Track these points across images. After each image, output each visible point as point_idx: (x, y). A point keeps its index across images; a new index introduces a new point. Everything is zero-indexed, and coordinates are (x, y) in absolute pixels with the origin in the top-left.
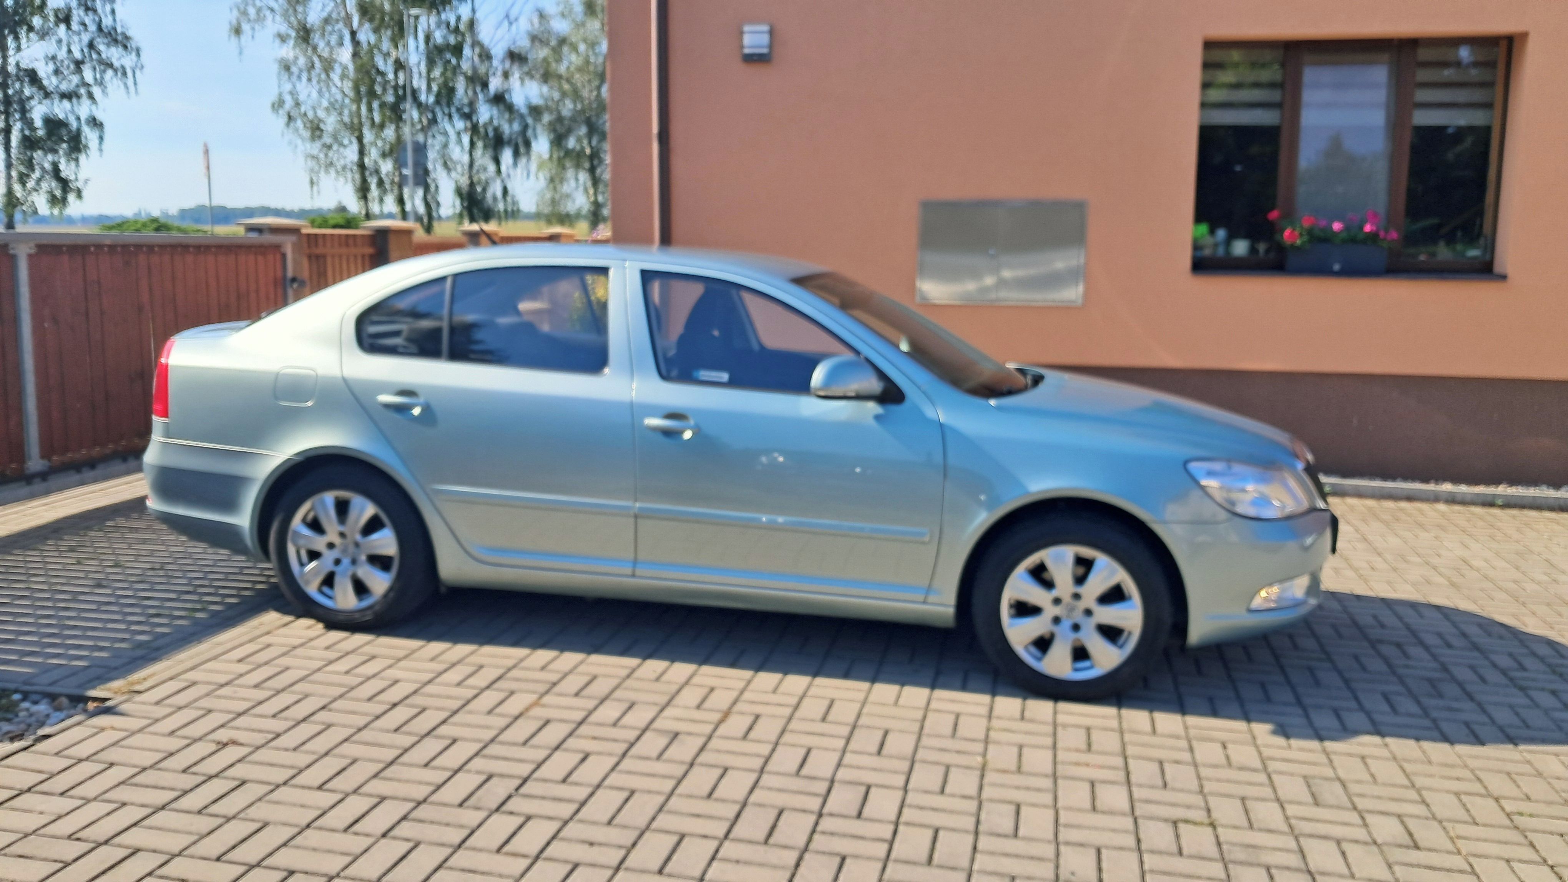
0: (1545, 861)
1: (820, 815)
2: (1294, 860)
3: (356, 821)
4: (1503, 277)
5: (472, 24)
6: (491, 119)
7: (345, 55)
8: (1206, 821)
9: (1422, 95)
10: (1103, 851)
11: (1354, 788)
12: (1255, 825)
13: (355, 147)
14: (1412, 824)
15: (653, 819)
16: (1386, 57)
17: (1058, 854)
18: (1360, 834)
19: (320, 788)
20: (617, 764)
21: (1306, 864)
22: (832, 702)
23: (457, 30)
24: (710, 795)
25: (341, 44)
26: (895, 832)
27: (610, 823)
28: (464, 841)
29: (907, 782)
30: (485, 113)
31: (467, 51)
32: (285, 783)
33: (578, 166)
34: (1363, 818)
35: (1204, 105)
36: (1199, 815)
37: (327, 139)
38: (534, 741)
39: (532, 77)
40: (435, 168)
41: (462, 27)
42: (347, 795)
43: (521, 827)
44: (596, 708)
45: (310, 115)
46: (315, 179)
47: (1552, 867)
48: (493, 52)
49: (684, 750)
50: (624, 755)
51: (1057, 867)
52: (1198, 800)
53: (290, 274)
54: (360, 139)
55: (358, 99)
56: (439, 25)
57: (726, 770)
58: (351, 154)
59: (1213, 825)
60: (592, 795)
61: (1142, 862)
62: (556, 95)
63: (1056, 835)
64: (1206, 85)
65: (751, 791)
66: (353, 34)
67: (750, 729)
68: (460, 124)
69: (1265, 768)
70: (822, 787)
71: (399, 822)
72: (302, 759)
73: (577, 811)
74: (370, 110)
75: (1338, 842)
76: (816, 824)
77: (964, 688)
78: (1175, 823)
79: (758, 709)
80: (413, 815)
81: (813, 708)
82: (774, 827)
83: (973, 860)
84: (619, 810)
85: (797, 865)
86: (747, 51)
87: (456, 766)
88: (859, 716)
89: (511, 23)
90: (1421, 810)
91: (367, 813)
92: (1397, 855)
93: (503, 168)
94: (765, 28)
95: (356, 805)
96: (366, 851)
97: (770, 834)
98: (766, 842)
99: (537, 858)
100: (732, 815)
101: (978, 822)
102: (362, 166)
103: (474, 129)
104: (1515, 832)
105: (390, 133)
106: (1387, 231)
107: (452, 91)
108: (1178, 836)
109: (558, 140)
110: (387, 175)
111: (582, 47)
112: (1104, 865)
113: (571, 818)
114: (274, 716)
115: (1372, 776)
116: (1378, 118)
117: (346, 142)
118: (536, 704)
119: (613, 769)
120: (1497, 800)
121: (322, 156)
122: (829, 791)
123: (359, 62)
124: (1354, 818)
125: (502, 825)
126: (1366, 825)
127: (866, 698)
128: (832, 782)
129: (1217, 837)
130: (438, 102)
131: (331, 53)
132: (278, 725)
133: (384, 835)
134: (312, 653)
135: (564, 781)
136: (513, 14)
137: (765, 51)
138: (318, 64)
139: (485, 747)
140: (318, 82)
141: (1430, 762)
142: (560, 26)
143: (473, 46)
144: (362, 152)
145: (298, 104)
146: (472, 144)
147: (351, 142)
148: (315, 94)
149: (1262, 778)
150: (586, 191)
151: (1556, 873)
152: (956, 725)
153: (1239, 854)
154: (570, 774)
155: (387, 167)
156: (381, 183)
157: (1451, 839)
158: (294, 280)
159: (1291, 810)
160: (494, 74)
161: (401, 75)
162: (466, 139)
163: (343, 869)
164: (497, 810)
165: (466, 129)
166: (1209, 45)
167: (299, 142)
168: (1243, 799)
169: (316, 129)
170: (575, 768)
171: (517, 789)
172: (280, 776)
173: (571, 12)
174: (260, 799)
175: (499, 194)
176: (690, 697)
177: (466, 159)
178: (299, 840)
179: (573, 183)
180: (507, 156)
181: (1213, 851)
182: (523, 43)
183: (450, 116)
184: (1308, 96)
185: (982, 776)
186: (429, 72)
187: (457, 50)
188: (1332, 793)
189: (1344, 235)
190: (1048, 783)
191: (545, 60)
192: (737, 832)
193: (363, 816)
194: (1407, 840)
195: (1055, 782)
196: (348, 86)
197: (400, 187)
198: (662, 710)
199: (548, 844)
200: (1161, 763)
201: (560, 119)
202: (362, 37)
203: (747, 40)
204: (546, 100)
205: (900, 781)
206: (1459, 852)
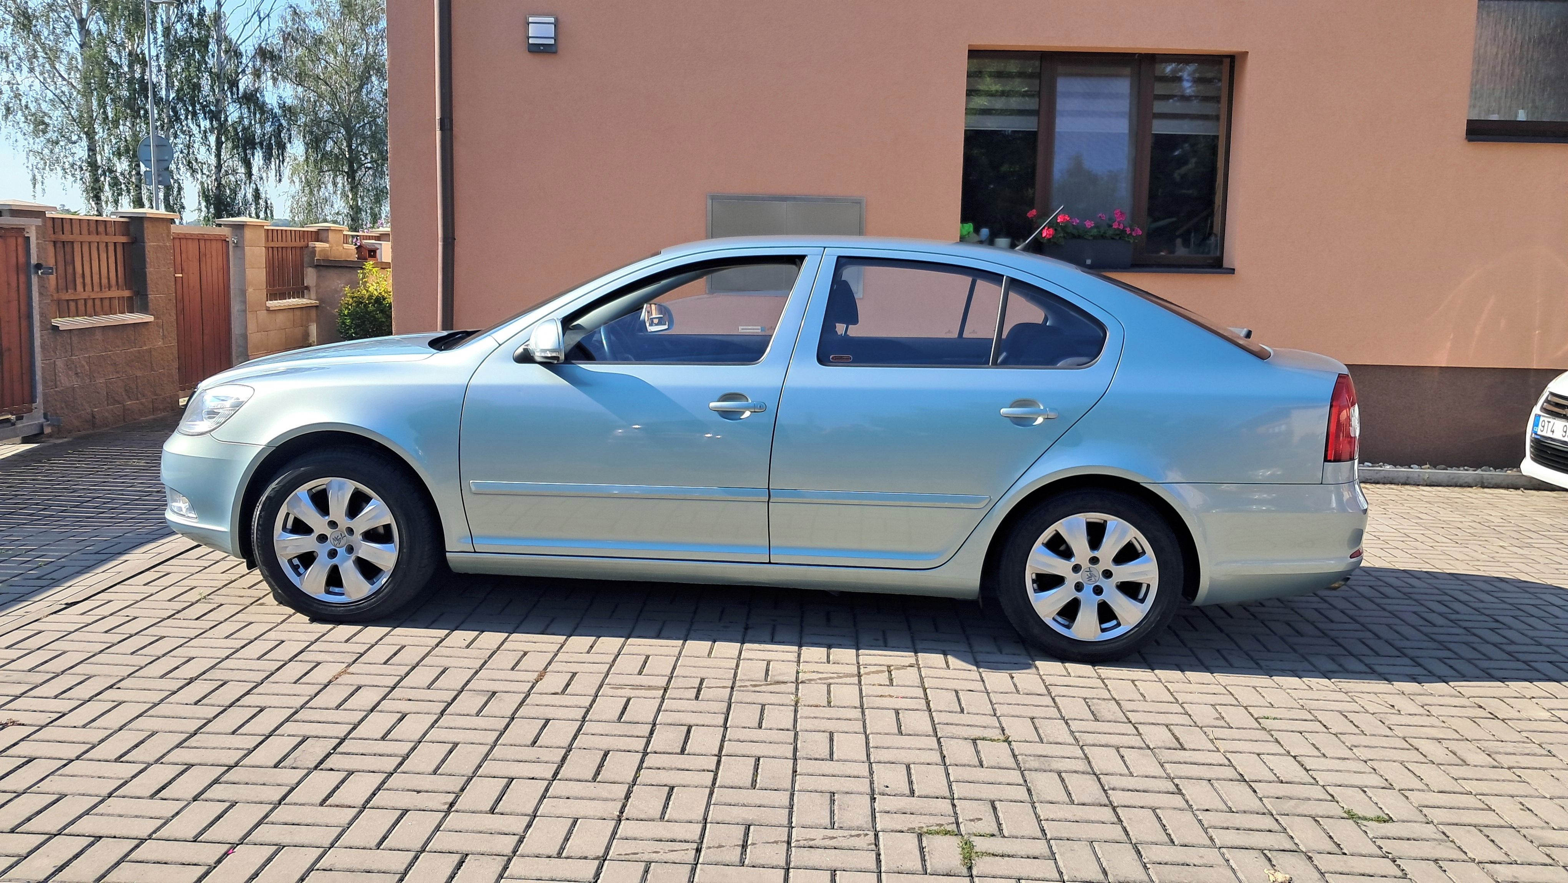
0: (1289, 752)
1: (645, 753)
2: (1082, 766)
3: (163, 788)
4: (1232, 271)
5: (217, 18)
6: (241, 118)
7: (72, 45)
8: (1002, 738)
9: (1159, 107)
10: (912, 766)
11: (1127, 706)
12: (1045, 740)
13: (85, 143)
14: (1177, 730)
15: (479, 766)
16: (1127, 70)
17: (871, 773)
18: (1136, 741)
19: (118, 760)
20: (436, 721)
21: (1092, 768)
22: (648, 657)
23: (200, 24)
24: (534, 742)
25: (68, 34)
26: (719, 763)
27: (435, 772)
28: (284, 797)
29: (726, 720)
30: (233, 113)
31: (213, 47)
32: (78, 758)
33: (336, 171)
34: (1136, 729)
35: (969, 111)
36: (996, 734)
37: (52, 135)
38: (346, 705)
39: (285, 77)
40: (178, 169)
41: (206, 20)
42: (149, 765)
43: (343, 782)
44: (407, 674)
45: (33, 107)
46: (38, 177)
47: (1295, 757)
48: (242, 49)
49: (504, 706)
50: (442, 713)
51: (872, 783)
52: (994, 721)
53: (34, 261)
54: (90, 135)
55: (87, 93)
56: (179, 19)
57: (547, 721)
58: (81, 151)
59: (1007, 740)
60: (414, 749)
61: (948, 774)
62: (312, 96)
63: (868, 755)
64: (971, 93)
65: (575, 738)
66: (82, 22)
67: (568, 685)
68: (205, 124)
69: (1050, 693)
70: (645, 730)
71: (210, 786)
72: (94, 735)
73: (401, 764)
74: (102, 105)
75: (1118, 749)
76: (642, 761)
77: (773, 640)
78: (974, 741)
79: (574, 668)
80: (224, 779)
81: (628, 664)
82: (601, 766)
83: (793, 782)
84: (443, 761)
85: (627, 797)
86: (531, 41)
87: (267, 733)
88: (674, 668)
89: (261, 20)
90: (1185, 720)
91: (174, 779)
92: (1166, 755)
93: (255, 170)
94: (552, 20)
95: (159, 775)
96: (177, 813)
97: (597, 773)
98: (594, 779)
99: (364, 807)
100: (559, 759)
101: (795, 750)
102: (93, 165)
103: (222, 129)
104: (1264, 732)
105: (125, 129)
106: (1132, 230)
107: (197, 87)
108: (978, 752)
109: (315, 143)
110: (122, 174)
111: (340, 48)
112: (914, 778)
113: (395, 770)
114: (56, 697)
115: (1142, 694)
116: (1122, 126)
117: (74, 138)
118: (344, 672)
119: (432, 726)
120: (1246, 708)
121: (46, 151)
122: (652, 733)
123: (88, 52)
124: (1130, 729)
125: (322, 782)
126: (1140, 734)
127: (680, 653)
128: (654, 725)
129: (1012, 750)
130: (179, 99)
131: (57, 41)
132: (62, 705)
133: (195, 799)
134: (90, 637)
135: (383, 738)
136: (264, 10)
137: (552, 42)
138: (40, 54)
139: (296, 713)
140: (42, 73)
141: (1190, 682)
142: (317, 25)
143: (219, 42)
144: (92, 149)
145: (17, 96)
146: (219, 144)
147: (80, 138)
148: (37, 85)
149: (1048, 701)
150: (344, 195)
151: (1299, 762)
152: (767, 671)
153: (1033, 763)
154: (389, 732)
155: (122, 166)
156: (115, 183)
157: (1211, 740)
158: (38, 266)
159: (1074, 725)
160: (243, 71)
161: (138, 68)
162: (212, 139)
163: (155, 832)
164: (316, 768)
165: (212, 130)
166: (973, 53)
167: (20, 136)
168: (1032, 719)
169: (40, 124)
170: (393, 727)
171: (335, 749)
172: (73, 751)
173: (327, 11)
174: (53, 773)
175: (250, 197)
176: (505, 659)
177: (213, 161)
178: (100, 809)
179: (330, 187)
180: (258, 160)
181: (1011, 763)
182: (276, 42)
183: (194, 114)
184: (1061, 104)
185: (796, 711)
186: (169, 67)
187: (203, 44)
188: (1108, 710)
189: (1095, 232)
190: (857, 713)
191: (299, 58)
192: (563, 773)
193: (170, 782)
194: (1176, 744)
195: (863, 713)
196: (75, 78)
197: (138, 187)
198: (476, 673)
199: (374, 794)
200: (957, 692)
201: (317, 121)
202: (92, 26)
203: (532, 30)
204: (302, 100)
205: (720, 720)
206: (1218, 751)
